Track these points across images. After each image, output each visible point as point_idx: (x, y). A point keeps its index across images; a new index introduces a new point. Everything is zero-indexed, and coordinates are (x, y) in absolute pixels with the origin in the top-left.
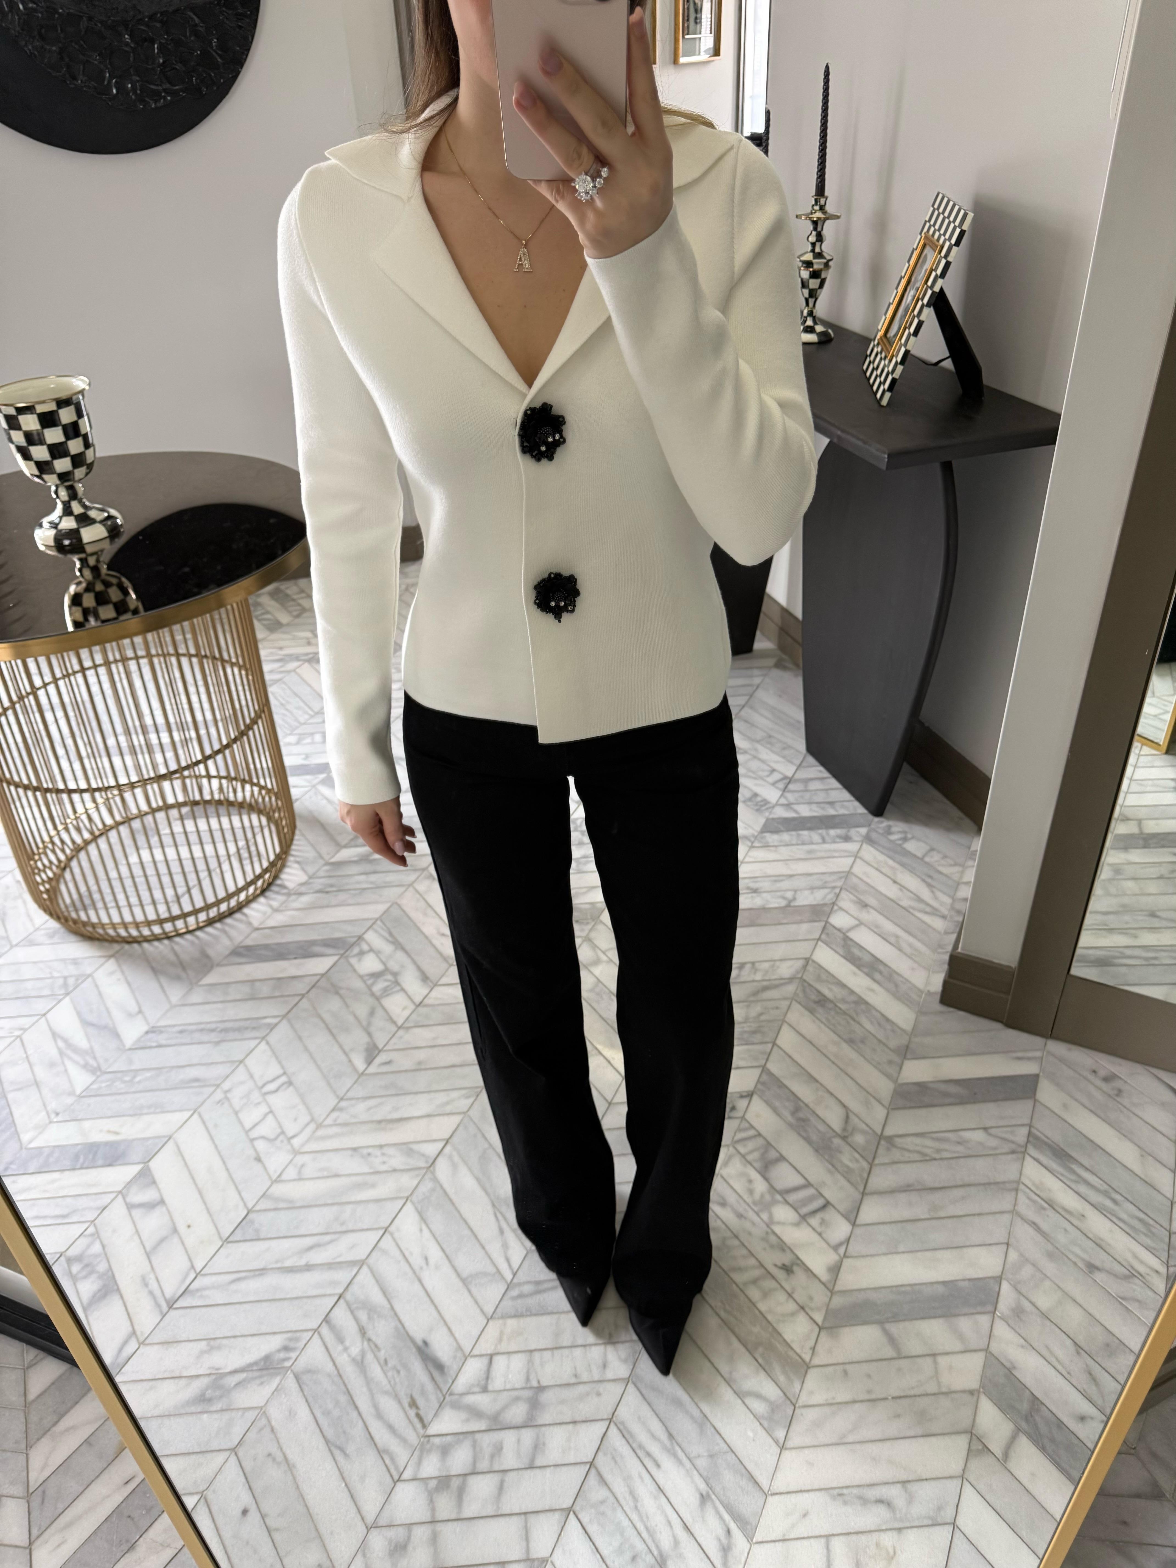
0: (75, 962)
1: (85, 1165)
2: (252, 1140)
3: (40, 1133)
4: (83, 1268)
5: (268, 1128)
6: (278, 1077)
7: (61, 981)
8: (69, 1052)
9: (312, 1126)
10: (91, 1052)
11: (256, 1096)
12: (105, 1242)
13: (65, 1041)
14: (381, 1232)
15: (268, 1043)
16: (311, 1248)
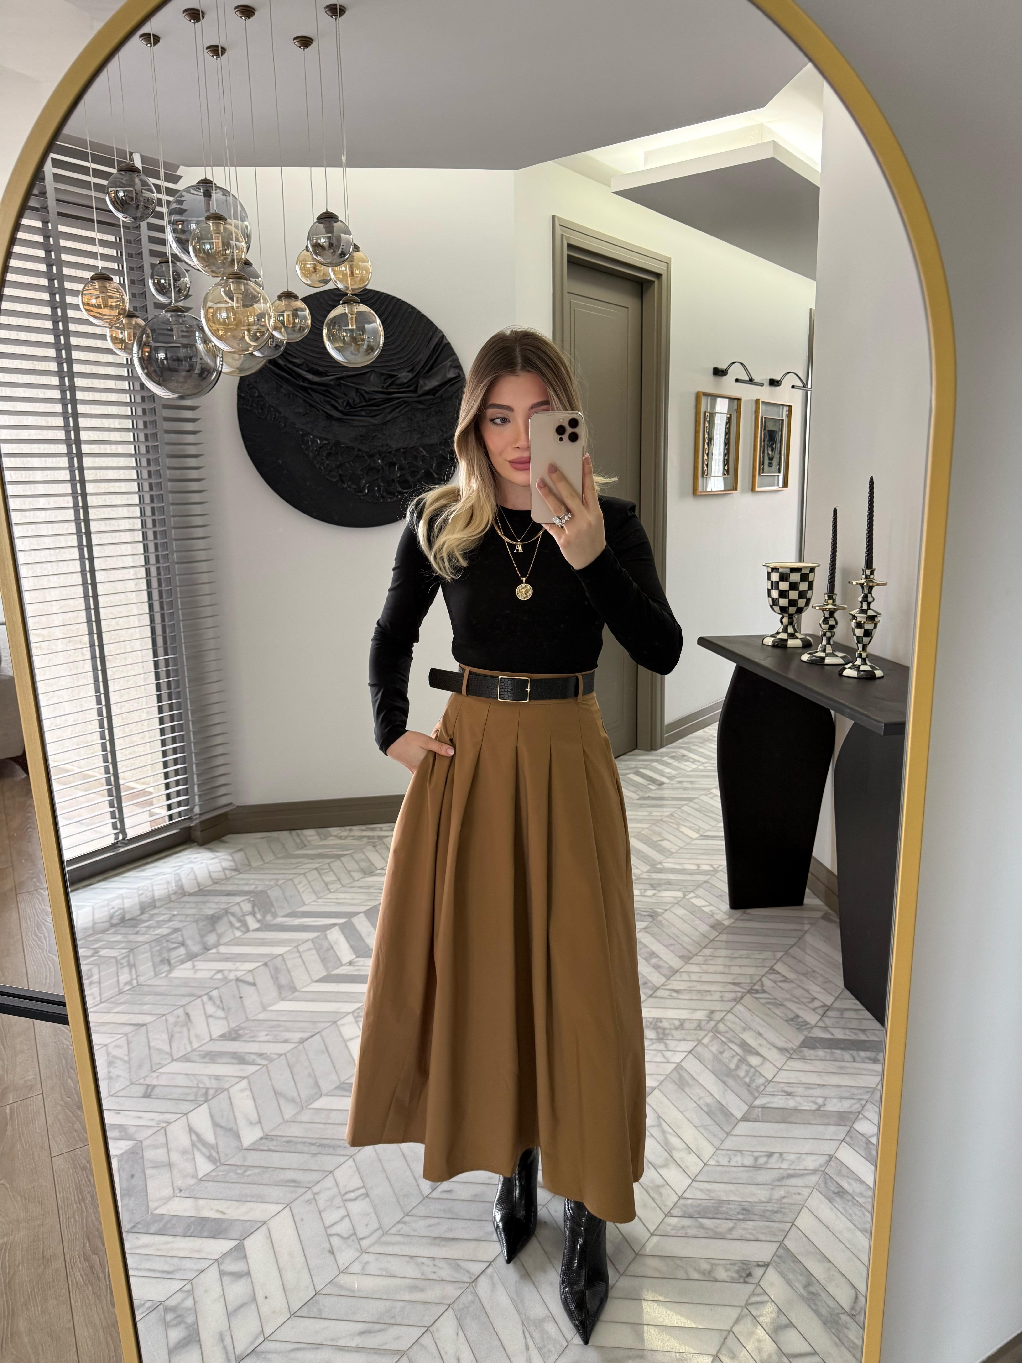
0: (217, 1078)
1: (193, 1235)
2: (329, 1236)
3: (165, 1203)
4: (176, 1318)
5: (343, 1228)
6: (358, 1189)
7: (204, 1091)
8: (199, 1145)
9: (380, 1232)
10: (215, 1147)
11: (338, 1201)
12: (197, 1299)
13: (198, 1135)
14: (424, 1330)
15: (354, 1161)
16: (362, 1333)
